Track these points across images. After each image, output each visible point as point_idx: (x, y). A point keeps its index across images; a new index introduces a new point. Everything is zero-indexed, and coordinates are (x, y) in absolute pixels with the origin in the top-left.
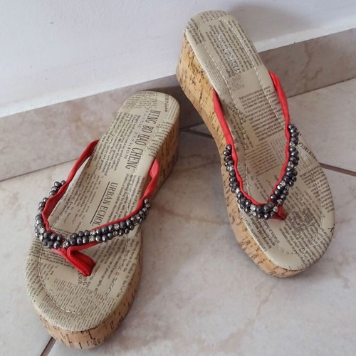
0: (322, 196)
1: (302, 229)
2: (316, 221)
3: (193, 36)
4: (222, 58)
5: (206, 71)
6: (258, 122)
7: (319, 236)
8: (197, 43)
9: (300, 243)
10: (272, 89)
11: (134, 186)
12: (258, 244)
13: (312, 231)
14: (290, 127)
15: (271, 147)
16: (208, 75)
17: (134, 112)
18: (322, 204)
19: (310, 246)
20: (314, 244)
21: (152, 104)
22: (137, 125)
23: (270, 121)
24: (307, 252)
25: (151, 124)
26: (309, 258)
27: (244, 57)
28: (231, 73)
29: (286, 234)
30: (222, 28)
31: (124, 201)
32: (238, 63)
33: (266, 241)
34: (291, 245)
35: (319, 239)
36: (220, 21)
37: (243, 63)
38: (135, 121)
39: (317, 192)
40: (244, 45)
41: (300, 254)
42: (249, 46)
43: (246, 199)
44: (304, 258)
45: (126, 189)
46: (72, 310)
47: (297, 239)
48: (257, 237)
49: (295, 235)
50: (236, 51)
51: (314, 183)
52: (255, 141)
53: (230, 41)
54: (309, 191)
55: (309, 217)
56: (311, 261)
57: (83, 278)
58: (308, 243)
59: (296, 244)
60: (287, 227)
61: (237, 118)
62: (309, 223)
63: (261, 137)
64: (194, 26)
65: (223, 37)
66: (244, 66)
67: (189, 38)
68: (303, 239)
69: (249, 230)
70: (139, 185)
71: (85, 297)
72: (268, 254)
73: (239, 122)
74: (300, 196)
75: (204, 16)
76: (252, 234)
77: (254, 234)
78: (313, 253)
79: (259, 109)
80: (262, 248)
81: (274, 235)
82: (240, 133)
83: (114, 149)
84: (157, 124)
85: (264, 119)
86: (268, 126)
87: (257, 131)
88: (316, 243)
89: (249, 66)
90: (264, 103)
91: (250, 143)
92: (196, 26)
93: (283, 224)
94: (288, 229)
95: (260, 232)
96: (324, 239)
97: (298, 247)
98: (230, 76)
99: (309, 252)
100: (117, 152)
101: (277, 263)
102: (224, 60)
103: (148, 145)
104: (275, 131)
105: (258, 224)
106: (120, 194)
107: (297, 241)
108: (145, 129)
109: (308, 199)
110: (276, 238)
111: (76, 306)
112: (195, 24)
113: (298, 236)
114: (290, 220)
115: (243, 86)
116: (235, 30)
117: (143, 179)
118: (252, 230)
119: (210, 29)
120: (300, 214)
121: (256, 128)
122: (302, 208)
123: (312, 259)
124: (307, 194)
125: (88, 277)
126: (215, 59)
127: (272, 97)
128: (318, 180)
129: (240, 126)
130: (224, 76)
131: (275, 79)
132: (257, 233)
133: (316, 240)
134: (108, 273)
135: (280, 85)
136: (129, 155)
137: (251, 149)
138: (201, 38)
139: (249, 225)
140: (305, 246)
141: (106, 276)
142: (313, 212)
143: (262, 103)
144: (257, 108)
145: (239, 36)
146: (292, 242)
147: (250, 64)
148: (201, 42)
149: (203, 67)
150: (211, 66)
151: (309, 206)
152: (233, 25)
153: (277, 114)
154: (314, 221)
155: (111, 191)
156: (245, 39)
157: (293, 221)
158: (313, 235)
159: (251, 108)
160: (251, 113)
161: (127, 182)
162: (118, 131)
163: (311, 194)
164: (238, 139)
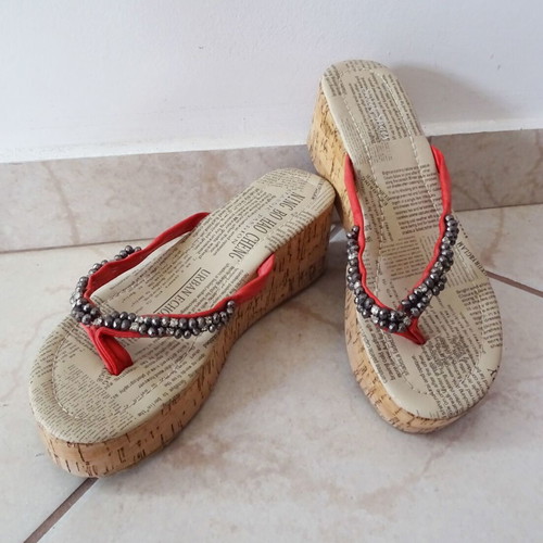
0: (485, 323)
1: (446, 363)
2: (471, 356)
3: (331, 86)
4: (366, 117)
5: (341, 131)
6: (405, 209)
7: (471, 377)
8: (334, 95)
9: (441, 382)
10: (432, 168)
11: (229, 282)
12: (376, 371)
13: (462, 368)
14: (447, 219)
15: (420, 245)
16: (342, 136)
17: (269, 190)
18: (484, 336)
19: (455, 389)
20: (462, 386)
21: (299, 185)
22: (267, 206)
23: (424, 210)
24: (448, 396)
25: (285, 209)
26: (450, 404)
27: (397, 122)
28: (375, 138)
29: (421, 366)
30: (373, 83)
31: (209, 296)
32: (388, 127)
33: (389, 369)
34: (426, 381)
35: (470, 381)
36: (372, 74)
37: (395, 129)
38: (266, 200)
39: (480, 318)
40: (400, 107)
41: (438, 396)
42: (407, 108)
43: (368, 296)
44: (442, 403)
45: (218, 283)
46: (70, 410)
47: (437, 374)
48: (375, 360)
49: (434, 369)
50: (387, 113)
51: (476, 305)
52: (397, 233)
53: (381, 99)
54: (467, 314)
55: (461, 349)
56: (453, 410)
57: (106, 374)
58: (452, 384)
59: (433, 381)
60: (424, 355)
61: (375, 198)
62: (458, 356)
63: (406, 230)
64: (334, 73)
65: (372, 92)
66: (396, 132)
67: (325, 89)
68: (445, 376)
69: (367, 349)
70: (237, 281)
71: (95, 400)
72: (388, 388)
73: (377, 204)
74: (452, 318)
75: (351, 65)
76: (370, 356)
77: (373, 356)
78: (457, 399)
79: (409, 192)
80: (380, 378)
81: (402, 364)
82: (376, 218)
83: (224, 228)
84: (293, 212)
85: (415, 207)
86: (419, 217)
87: (402, 220)
88: (466, 386)
89: (402, 134)
90: (417, 185)
91: (390, 234)
92: (337, 74)
93: (418, 350)
94: (425, 359)
95: (382, 356)
96: (479, 383)
97: (436, 386)
98: (373, 142)
99: (452, 396)
100: (226, 232)
101: (399, 402)
102: (368, 121)
103: (269, 234)
104: (428, 224)
105: (381, 344)
106: (208, 287)
107: (435, 378)
108: (275, 213)
109: (464, 324)
110: (404, 367)
111: (79, 408)
112: (337, 72)
113: (438, 371)
114: (431, 347)
115: (391, 158)
116: (391, 88)
117: (246, 276)
118: (371, 350)
119: (355, 81)
120: (448, 342)
121: (401, 216)
122: (451, 334)
123: (455, 406)
124: (464, 318)
125: (114, 377)
126: (357, 118)
127: (430, 180)
128: (484, 302)
129: (378, 208)
130: (366, 140)
131: (439, 156)
132: (377, 356)
133: (467, 382)
134: (142, 380)
135: (444, 164)
136: (239, 240)
137: (389, 242)
138: (341, 90)
139: (368, 342)
140: (446, 388)
141: (138, 383)
142: (468, 343)
143: (414, 185)
144: (406, 190)
145: (394, 95)
146: (427, 377)
147: (404, 132)
148: (340, 94)
149: (338, 125)
150: (349, 125)
151: (463, 335)
152: (389, 80)
153: (436, 203)
154: (467, 355)
155: (198, 280)
156: (403, 100)
157: (434, 348)
158: (463, 375)
159: (398, 189)
160: (396, 195)
161: (224, 274)
162: (239, 208)
163: (470, 319)
164: (372, 225)
